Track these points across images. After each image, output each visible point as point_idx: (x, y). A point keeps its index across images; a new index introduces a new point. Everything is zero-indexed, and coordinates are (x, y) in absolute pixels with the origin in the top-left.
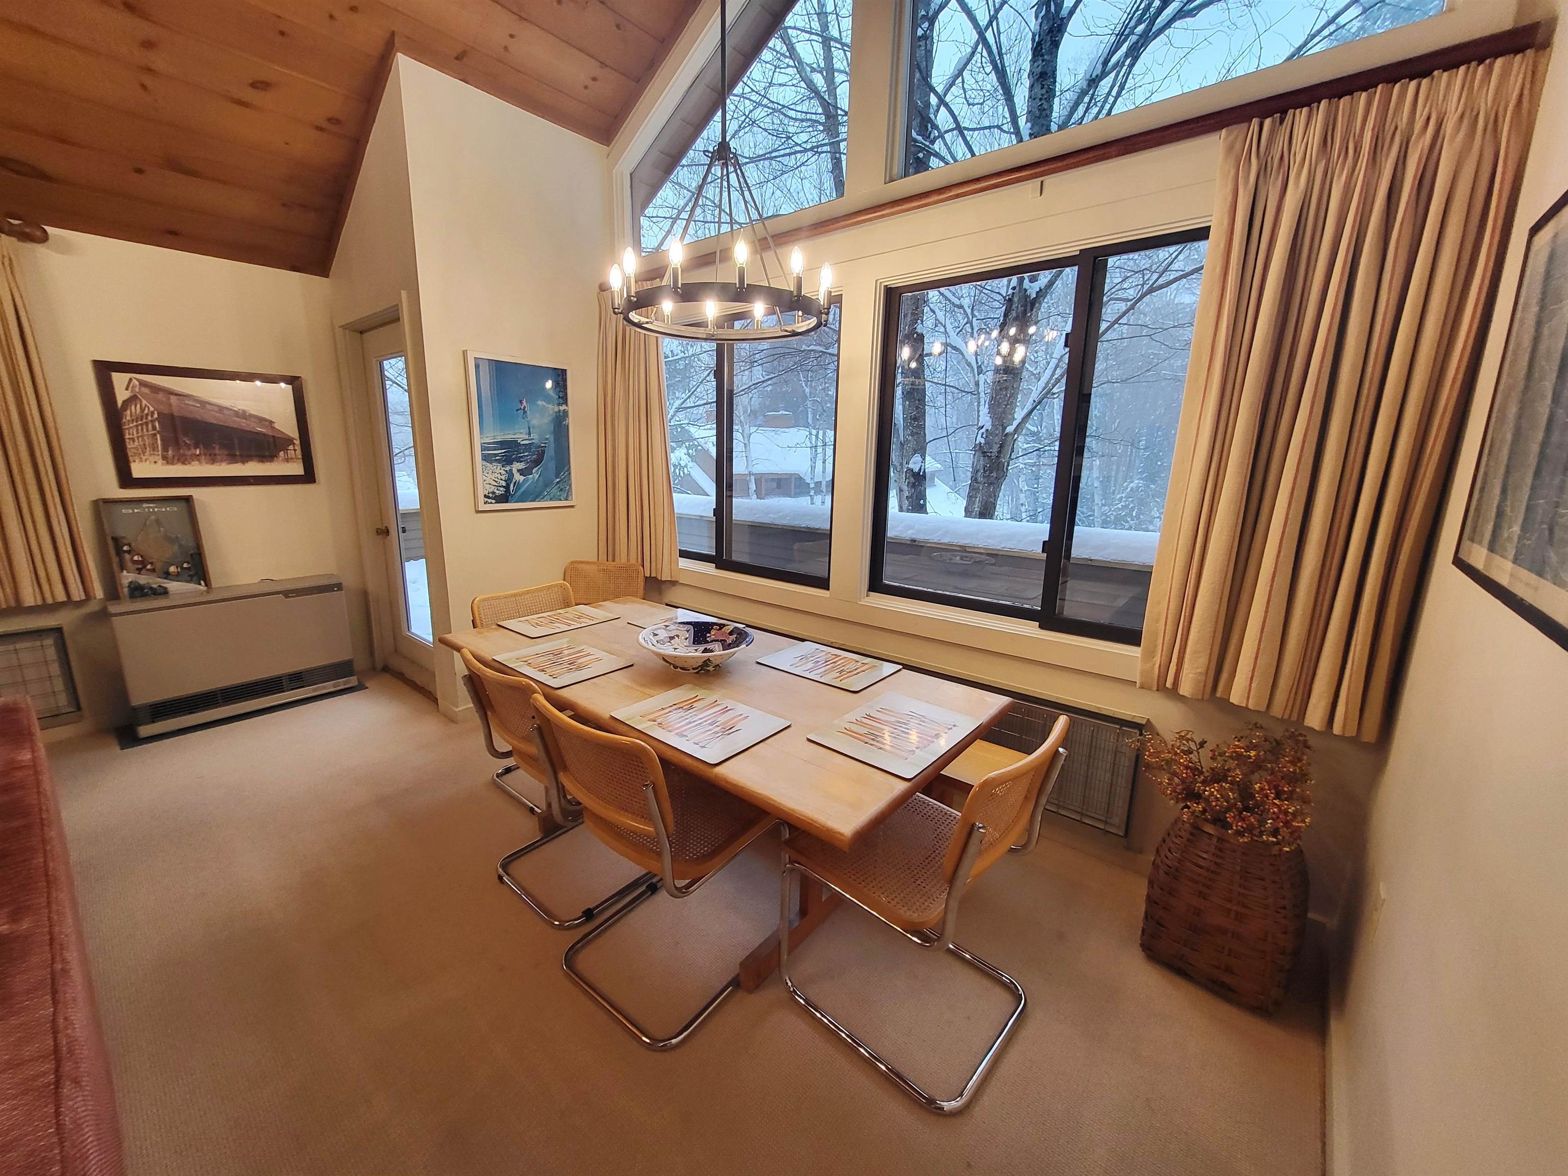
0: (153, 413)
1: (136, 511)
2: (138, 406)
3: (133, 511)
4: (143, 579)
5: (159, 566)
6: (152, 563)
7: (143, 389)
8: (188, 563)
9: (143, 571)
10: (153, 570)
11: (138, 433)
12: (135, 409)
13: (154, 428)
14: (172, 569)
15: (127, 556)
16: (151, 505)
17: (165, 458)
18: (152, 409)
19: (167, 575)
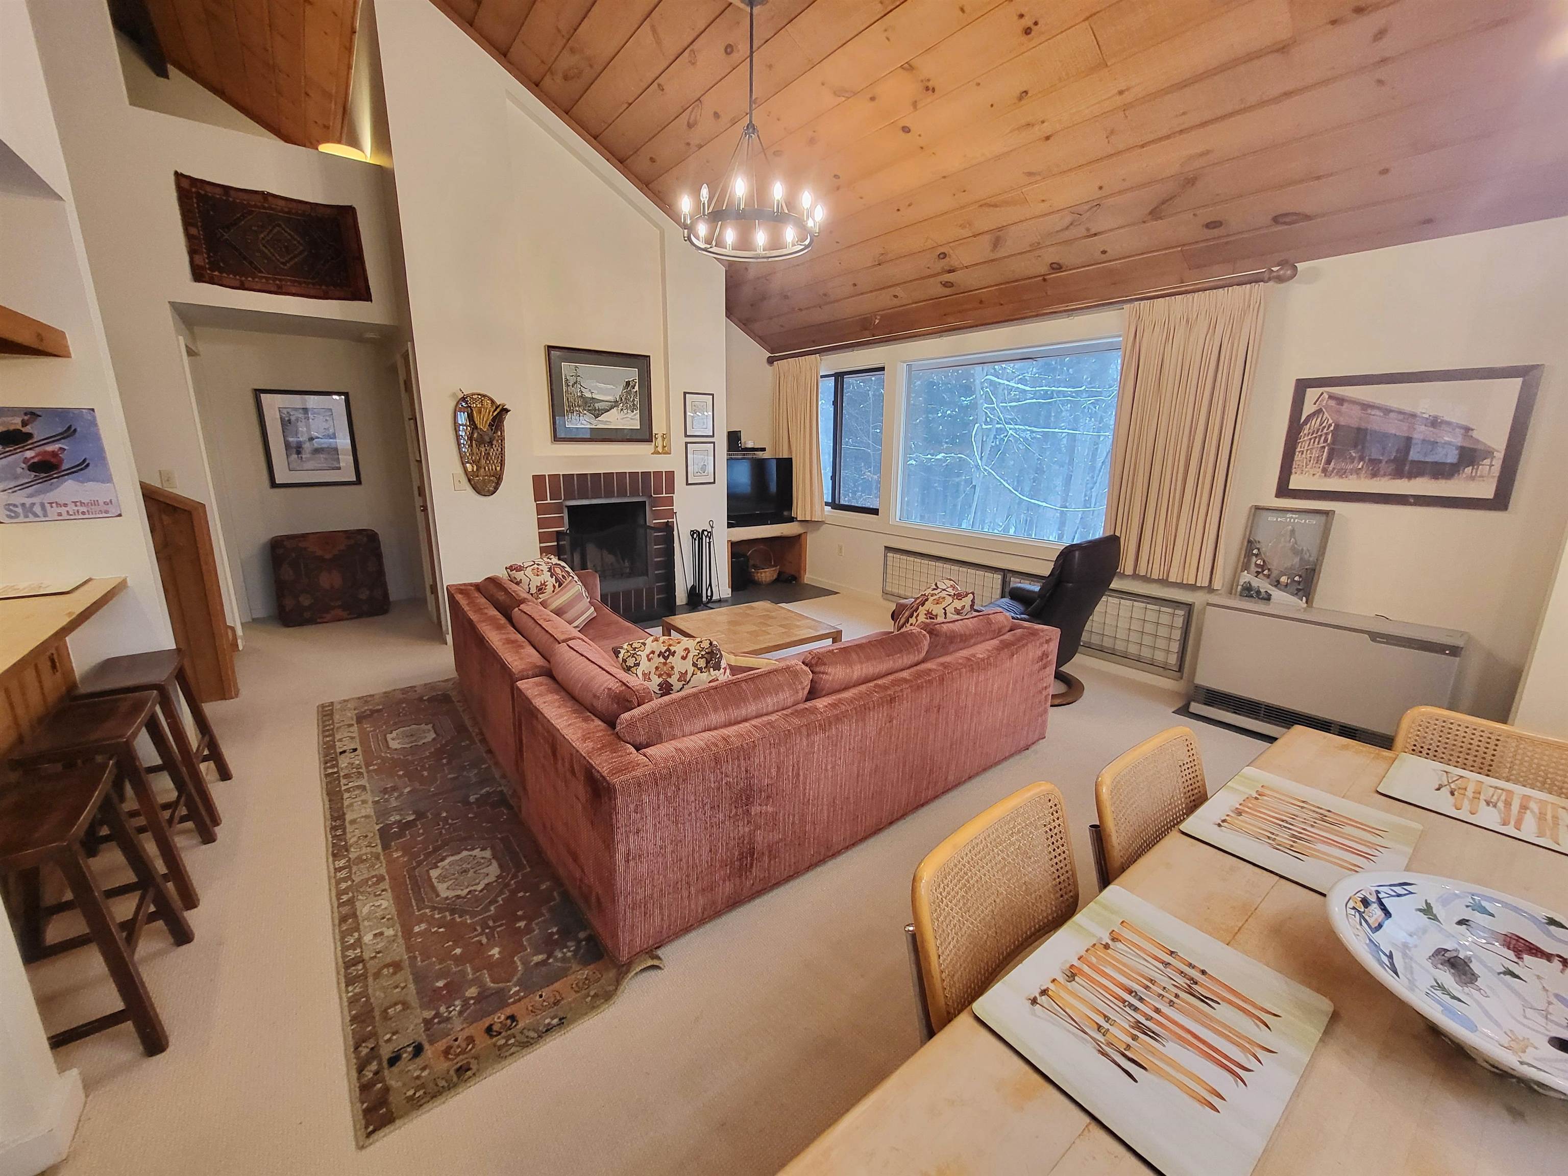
0: (1330, 425)
1: (1279, 519)
2: (1319, 420)
3: (1277, 519)
4: (1256, 583)
5: (1275, 573)
6: (1269, 570)
7: (1330, 401)
8: (1300, 577)
9: (1260, 576)
10: (1268, 576)
11: (1309, 446)
12: (1315, 423)
13: (1326, 440)
14: (1284, 579)
15: (1254, 559)
16: (1294, 516)
17: (1324, 471)
18: (1330, 421)
19: (1277, 584)
